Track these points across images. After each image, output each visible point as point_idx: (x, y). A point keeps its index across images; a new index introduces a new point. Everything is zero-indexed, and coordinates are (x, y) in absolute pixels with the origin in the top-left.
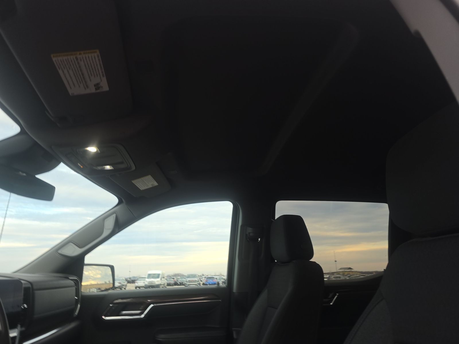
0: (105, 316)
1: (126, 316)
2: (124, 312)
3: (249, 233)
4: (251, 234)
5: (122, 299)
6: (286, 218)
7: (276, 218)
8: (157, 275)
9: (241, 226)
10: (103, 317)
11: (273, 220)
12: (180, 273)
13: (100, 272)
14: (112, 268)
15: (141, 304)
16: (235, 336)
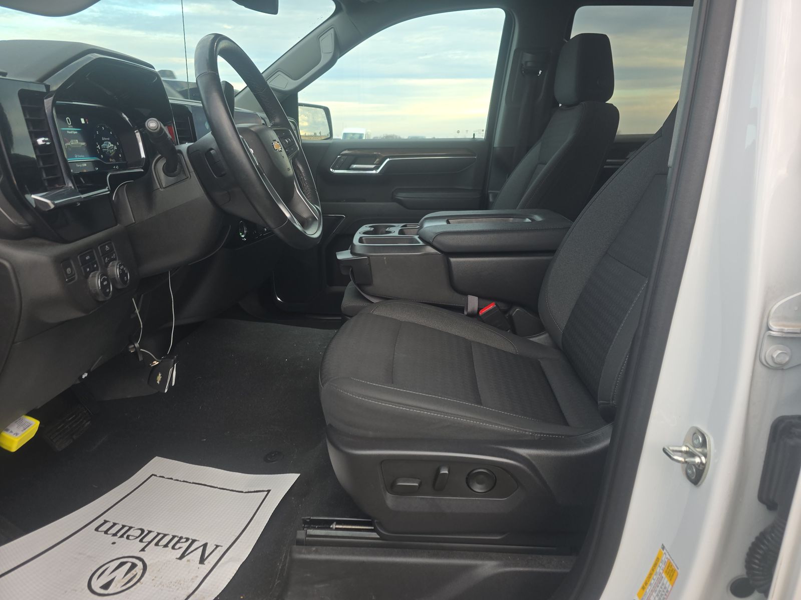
0: (333, 169)
1: (357, 169)
2: (354, 166)
3: (526, 62)
4: (529, 64)
5: (349, 149)
6: (585, 38)
7: (572, 36)
8: (358, 136)
9: (516, 51)
10: (331, 170)
11: (567, 41)
12: (394, 135)
13: (306, 118)
14: (327, 110)
15: (375, 157)
16: (491, 199)
